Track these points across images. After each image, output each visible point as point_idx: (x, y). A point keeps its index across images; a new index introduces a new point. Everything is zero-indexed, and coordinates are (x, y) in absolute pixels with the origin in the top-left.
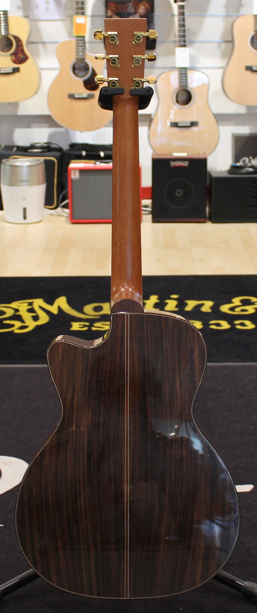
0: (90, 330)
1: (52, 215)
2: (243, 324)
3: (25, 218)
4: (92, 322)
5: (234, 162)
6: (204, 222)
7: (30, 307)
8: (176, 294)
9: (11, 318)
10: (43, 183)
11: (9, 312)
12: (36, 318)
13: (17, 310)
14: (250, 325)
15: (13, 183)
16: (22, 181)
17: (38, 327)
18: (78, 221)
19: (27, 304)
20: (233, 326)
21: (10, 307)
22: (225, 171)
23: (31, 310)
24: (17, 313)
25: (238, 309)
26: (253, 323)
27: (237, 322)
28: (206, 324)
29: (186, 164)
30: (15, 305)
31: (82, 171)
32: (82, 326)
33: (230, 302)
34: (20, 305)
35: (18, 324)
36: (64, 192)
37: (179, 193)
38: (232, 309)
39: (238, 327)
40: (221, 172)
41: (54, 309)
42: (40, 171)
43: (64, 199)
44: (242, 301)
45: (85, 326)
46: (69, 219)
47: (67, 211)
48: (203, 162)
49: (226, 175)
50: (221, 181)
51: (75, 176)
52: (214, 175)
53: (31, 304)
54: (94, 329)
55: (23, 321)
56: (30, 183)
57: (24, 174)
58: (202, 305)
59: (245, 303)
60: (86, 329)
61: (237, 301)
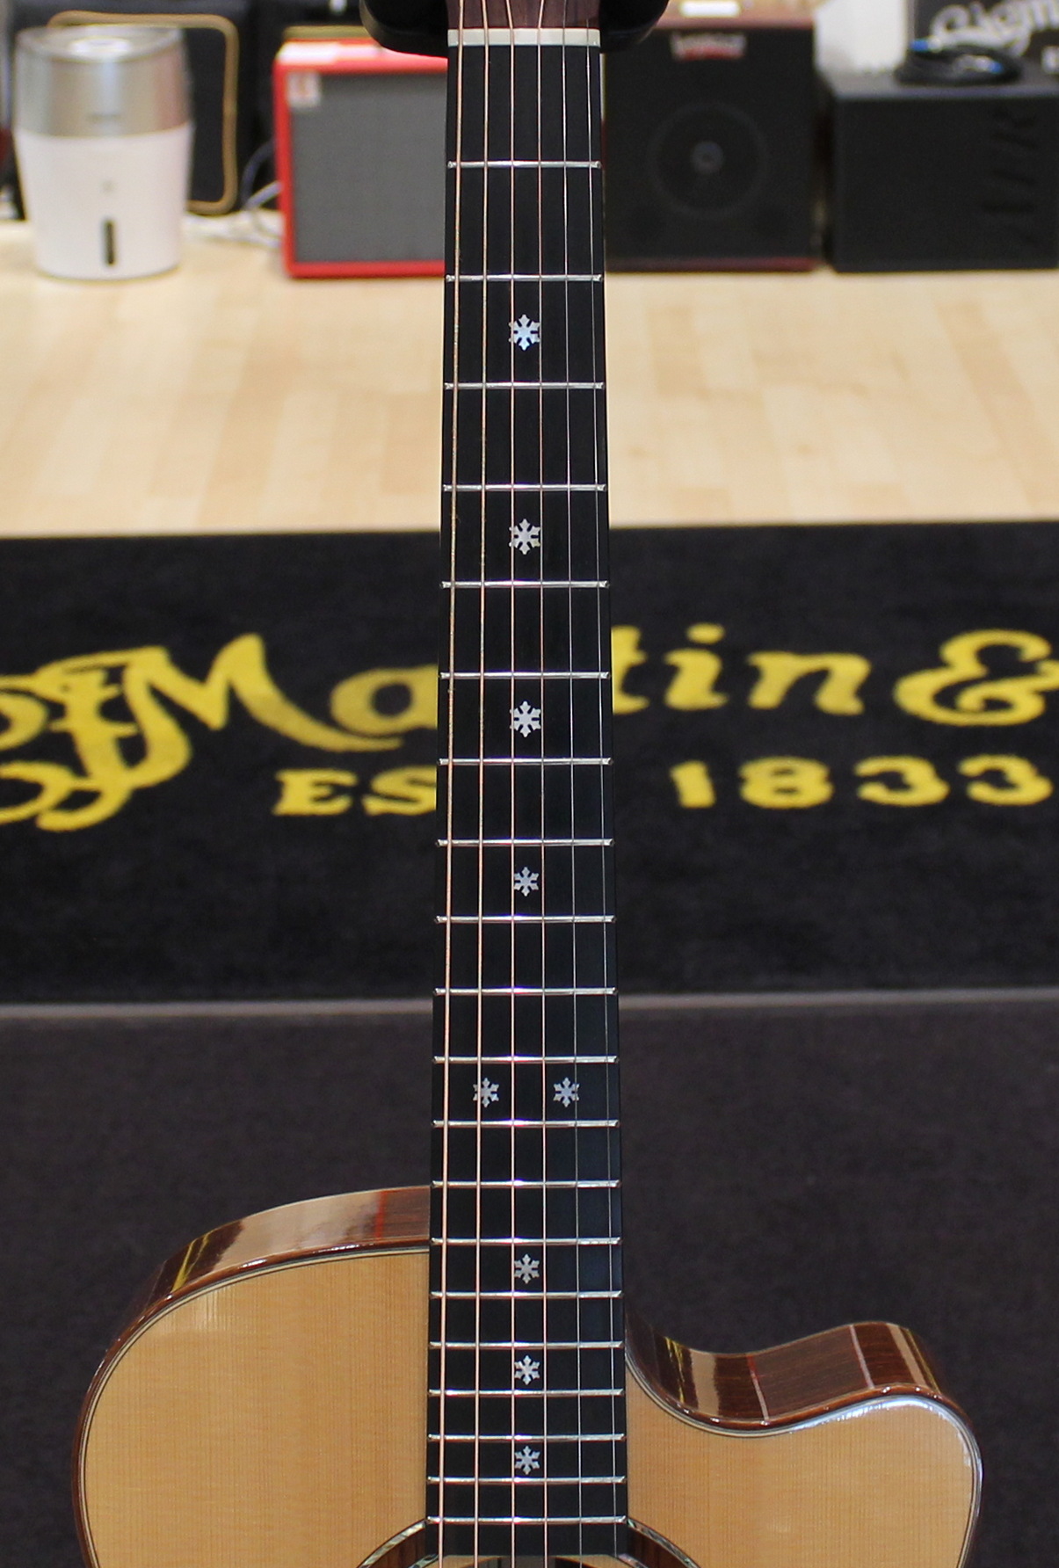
0: (356, 810)
1: (217, 240)
2: (996, 778)
3: (110, 258)
4: (367, 765)
5: (913, 35)
6: (803, 269)
7: (111, 692)
8: (709, 619)
9: (31, 751)
10: (179, 123)
11: (27, 721)
12: (133, 750)
13: (56, 710)
14: (1029, 787)
15: (59, 126)
16: (96, 118)
17: (141, 799)
18: (316, 269)
19: (97, 677)
20: (957, 782)
21: (28, 694)
22: (882, 74)
23: (115, 710)
24: (59, 726)
25: (971, 699)
26: (1043, 770)
27: (973, 766)
28: (844, 780)
29: (733, 47)
30: (49, 680)
31: (332, 78)
32: (324, 791)
33: (935, 662)
34: (74, 680)
35: (56, 780)
36: (262, 152)
37: (706, 158)
38: (947, 697)
39: (981, 792)
40: (868, 75)
41: (208, 704)
42: (169, 76)
43: (264, 176)
44: (985, 655)
45: (338, 790)
46: (280, 260)
47: (273, 222)
48: (800, 40)
49: (889, 89)
50: (870, 110)
51: (301, 95)
52: (844, 89)
53: (115, 675)
54: (374, 806)
55: (77, 767)
56: (128, 124)
57: (106, 92)
58: (820, 677)
59: (1000, 663)
60: (339, 805)
61: (962, 655)
